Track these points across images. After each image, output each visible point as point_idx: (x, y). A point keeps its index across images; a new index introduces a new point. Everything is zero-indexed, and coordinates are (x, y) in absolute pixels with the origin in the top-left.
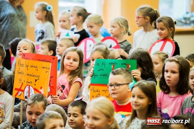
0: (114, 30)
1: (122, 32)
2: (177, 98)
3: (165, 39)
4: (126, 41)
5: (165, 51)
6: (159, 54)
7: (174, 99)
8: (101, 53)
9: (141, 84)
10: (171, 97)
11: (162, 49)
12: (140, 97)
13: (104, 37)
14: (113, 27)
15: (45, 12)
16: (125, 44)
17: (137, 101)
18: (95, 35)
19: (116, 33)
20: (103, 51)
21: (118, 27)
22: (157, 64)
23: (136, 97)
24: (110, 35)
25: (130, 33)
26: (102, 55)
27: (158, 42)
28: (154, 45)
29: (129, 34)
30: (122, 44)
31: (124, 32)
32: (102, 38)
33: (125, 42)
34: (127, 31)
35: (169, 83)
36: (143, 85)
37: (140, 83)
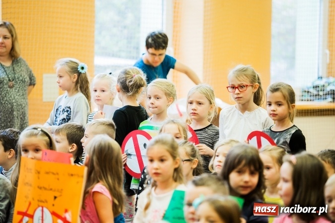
4: (210, 125)
6: (270, 150)
15: (76, 75)
16: (210, 132)
33: (210, 128)
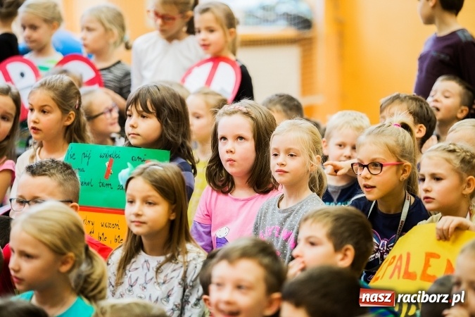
0: (90, 37)
1: (112, 41)
2: (252, 202)
3: (217, 59)
4: (119, 62)
5: (216, 86)
7: (244, 204)
8: (52, 94)
9: (148, 170)
10: (236, 200)
11: (209, 81)
12: (148, 202)
13: (64, 54)
14: (89, 29)
16: (118, 72)
17: (140, 213)
18: (41, 49)
19: (96, 46)
20: (56, 89)
21: (100, 30)
22: (198, 117)
23: (138, 203)
24: (80, 51)
25: (129, 45)
26: (53, 99)
27: (199, 64)
28: (189, 72)
29: (128, 47)
30: (110, 72)
31: (115, 43)
32: (59, 57)
33: (118, 66)
34: (122, 39)
35: (231, 165)
36: (154, 172)
37: (145, 169)
